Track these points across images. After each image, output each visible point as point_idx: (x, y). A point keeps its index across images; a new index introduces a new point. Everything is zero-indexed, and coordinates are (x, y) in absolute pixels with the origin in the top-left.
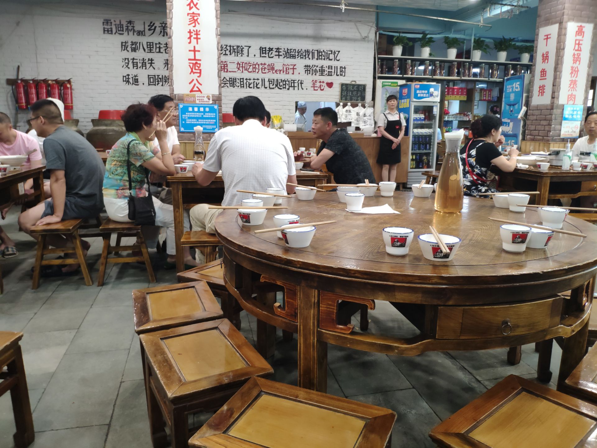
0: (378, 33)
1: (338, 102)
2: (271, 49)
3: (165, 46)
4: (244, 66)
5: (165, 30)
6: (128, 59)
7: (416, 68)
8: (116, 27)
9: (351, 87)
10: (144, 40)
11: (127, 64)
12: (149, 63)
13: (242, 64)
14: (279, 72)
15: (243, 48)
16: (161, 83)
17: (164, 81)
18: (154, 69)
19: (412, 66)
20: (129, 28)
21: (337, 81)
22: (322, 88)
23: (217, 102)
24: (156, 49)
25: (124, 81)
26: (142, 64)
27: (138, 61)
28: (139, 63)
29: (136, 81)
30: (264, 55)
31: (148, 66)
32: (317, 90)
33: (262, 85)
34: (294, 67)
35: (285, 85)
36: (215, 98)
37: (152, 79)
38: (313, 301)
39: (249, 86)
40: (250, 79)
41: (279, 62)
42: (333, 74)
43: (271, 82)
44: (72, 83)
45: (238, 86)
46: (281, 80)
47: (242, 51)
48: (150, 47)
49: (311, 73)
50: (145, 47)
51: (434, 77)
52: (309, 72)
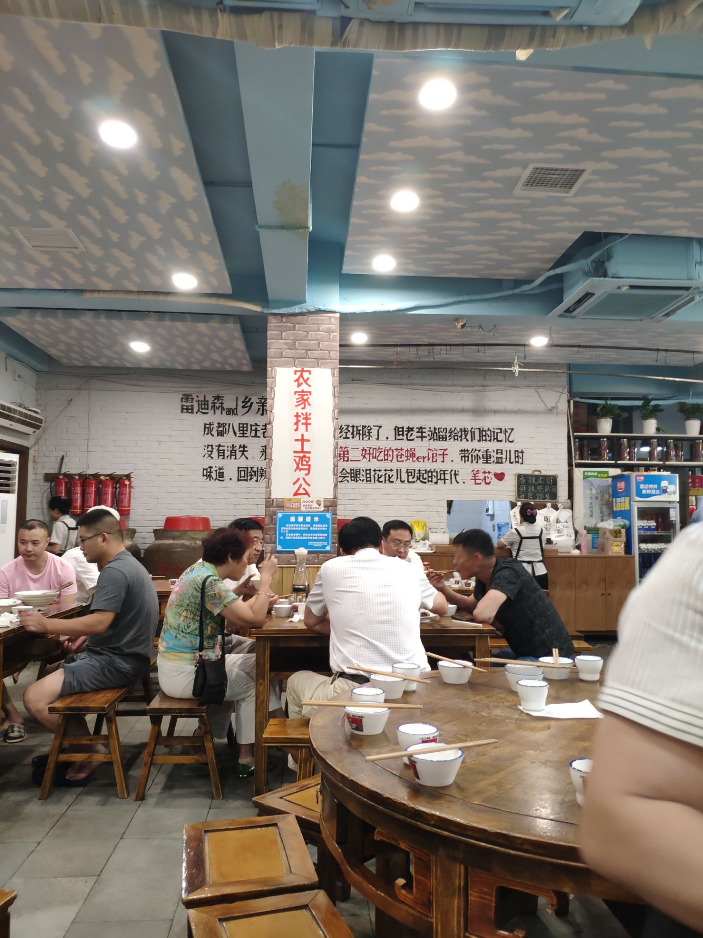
0: (572, 402)
1: (514, 501)
2: (410, 429)
3: (264, 428)
4: (371, 452)
5: (265, 408)
6: (212, 446)
7: (636, 449)
8: (199, 404)
9: (534, 479)
10: (235, 421)
11: (210, 453)
12: (240, 451)
13: (370, 451)
14: (422, 460)
15: (371, 429)
16: (255, 478)
17: (259, 474)
18: (247, 458)
19: (629, 447)
20: (216, 405)
21: (512, 471)
22: (488, 481)
23: (330, 508)
24: (251, 432)
25: (204, 476)
26: (231, 453)
27: (225, 448)
28: (226, 452)
29: (221, 476)
30: (401, 437)
31: (239, 454)
32: (480, 484)
33: (397, 478)
34: (445, 453)
35: (431, 477)
36: (328, 504)
37: (243, 473)
38: (457, 883)
39: (378, 480)
40: (380, 471)
41: (421, 447)
42: (504, 460)
43: (410, 474)
44: (132, 479)
45: (363, 480)
46: (426, 470)
47: (369, 433)
48: (243, 429)
49: (470, 459)
50: (237, 429)
51: (667, 463)
52: (467, 458)
